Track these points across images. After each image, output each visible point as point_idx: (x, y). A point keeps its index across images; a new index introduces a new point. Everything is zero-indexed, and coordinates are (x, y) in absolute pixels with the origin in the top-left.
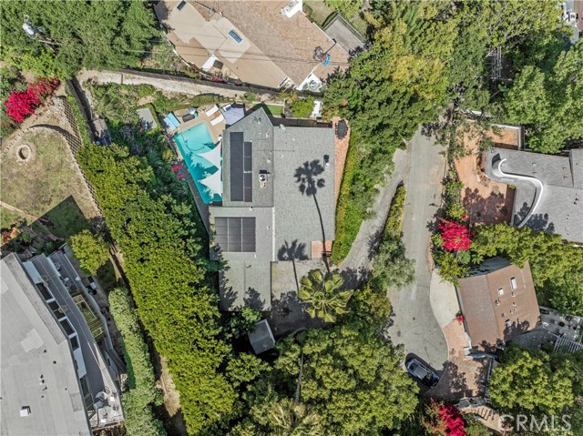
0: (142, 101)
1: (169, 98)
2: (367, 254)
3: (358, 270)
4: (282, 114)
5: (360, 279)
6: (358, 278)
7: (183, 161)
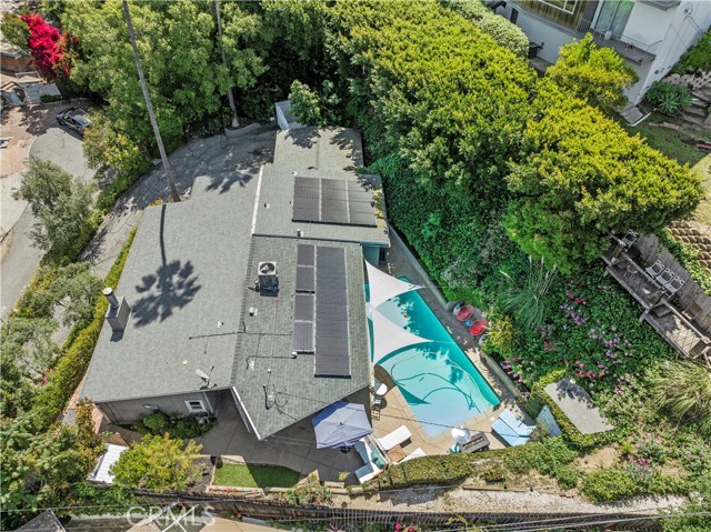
0: (608, 456)
1: (535, 474)
2: (107, 237)
3: (128, 211)
4: (219, 466)
5: (128, 198)
6: (132, 199)
7: (464, 348)
